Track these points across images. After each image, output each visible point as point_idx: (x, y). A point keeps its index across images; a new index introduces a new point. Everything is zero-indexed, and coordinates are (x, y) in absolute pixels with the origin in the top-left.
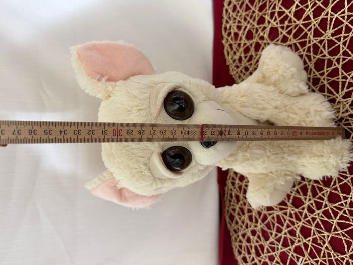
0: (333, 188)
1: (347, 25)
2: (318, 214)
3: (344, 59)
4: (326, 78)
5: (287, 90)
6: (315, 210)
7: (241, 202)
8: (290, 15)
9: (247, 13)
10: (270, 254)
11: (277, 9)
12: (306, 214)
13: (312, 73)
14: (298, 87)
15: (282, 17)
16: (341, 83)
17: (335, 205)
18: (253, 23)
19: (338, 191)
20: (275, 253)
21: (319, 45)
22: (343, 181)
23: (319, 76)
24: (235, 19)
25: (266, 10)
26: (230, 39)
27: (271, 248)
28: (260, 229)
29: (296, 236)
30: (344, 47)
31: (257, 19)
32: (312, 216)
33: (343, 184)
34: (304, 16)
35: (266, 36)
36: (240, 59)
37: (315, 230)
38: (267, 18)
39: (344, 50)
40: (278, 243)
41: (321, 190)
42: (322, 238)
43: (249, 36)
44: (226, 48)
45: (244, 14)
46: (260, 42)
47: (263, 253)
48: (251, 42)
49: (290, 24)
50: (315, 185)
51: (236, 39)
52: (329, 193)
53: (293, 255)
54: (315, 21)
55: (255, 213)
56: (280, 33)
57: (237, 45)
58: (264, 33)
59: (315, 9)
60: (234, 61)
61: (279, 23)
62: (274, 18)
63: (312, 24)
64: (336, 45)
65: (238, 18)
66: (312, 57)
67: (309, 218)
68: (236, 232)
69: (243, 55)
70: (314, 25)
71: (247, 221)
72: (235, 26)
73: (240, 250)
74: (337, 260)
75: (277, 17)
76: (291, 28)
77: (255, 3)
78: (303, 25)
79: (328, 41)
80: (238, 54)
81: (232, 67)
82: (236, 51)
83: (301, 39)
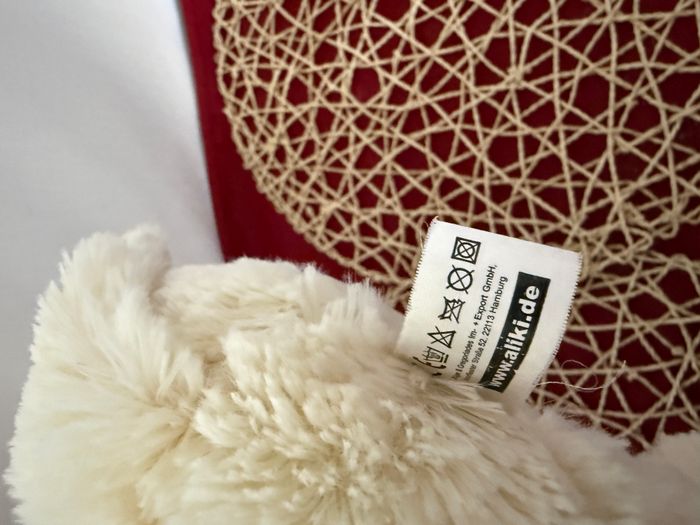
1: (563, 53)
3: (568, 134)
4: (529, 182)
8: (404, 36)
9: (282, 35)
11: (366, 23)
13: (487, 173)
15: (384, 40)
16: (571, 195)
18: (305, 60)
21: (494, 104)
23: (506, 180)
24: (250, 52)
25: (336, 28)
26: (243, 104)
30: (564, 104)
31: (312, 49)
34: (444, 35)
35: (345, 91)
36: (280, 154)
38: (342, 45)
39: (566, 112)
44: (235, 128)
45: (273, 39)
46: (331, 107)
48: (305, 107)
51: (261, 103)
54: (475, 45)
56: (381, 80)
57: (266, 117)
58: (339, 84)
59: (471, 19)
60: (265, 159)
61: (375, 56)
62: (360, 45)
63: (469, 54)
64: (542, 102)
65: (258, 51)
66: (480, 136)
69: (286, 142)
70: (475, 56)
72: (254, 71)
75: (370, 42)
76: (410, 67)
77: (301, 12)
78: (445, 57)
79: (519, 92)
80: (273, 140)
81: (260, 173)
82: (266, 134)
83: (444, 90)
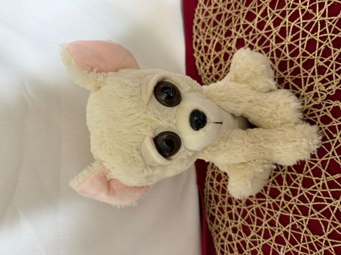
0: (306, 173)
1: (303, 31)
2: (295, 201)
3: (303, 59)
4: (290, 76)
5: (258, 86)
6: (292, 197)
7: (220, 202)
8: (253, 27)
9: (215, 28)
10: (252, 249)
11: (242, 23)
12: (283, 203)
13: (277, 74)
14: (267, 83)
15: (247, 29)
16: (303, 80)
17: (309, 189)
18: (221, 36)
19: (310, 175)
20: (257, 247)
21: (281, 49)
22: (314, 165)
23: (283, 76)
24: (204, 34)
25: (232, 25)
26: (200, 52)
27: (252, 242)
28: (241, 225)
29: (275, 226)
30: (302, 49)
31: (224, 33)
32: (289, 203)
33: (314, 168)
34: (266, 27)
35: (233, 46)
36: (211, 69)
37: (293, 216)
38: (234, 31)
39: (302, 52)
40: (259, 237)
41: (295, 177)
42: (301, 223)
43: (218, 48)
44: (197, 61)
45: (212, 29)
46: (228, 52)
47: (245, 249)
48: (220, 53)
49: (254, 34)
50: (289, 173)
51: (206, 52)
52: (302, 179)
53: (274, 246)
54: (276, 29)
55: (235, 210)
56: (245, 42)
57: (207, 56)
58: (232, 44)
59: (275, 20)
60: (205, 71)
61: (244, 34)
62: (239, 31)
63: (273, 33)
64: (296, 48)
65: (207, 34)
66: (276, 60)
67: (287, 206)
68: (217, 232)
69: (213, 65)
70: (275, 33)
71: (227, 219)
72: (205, 41)
73: (223, 250)
74: (316, 243)
75: (242, 30)
76: (255, 37)
77: (221, 20)
78: (266, 34)
79: (289, 45)
80: (209, 65)
81: (203, 76)
82: (206, 62)
83: (265, 45)
